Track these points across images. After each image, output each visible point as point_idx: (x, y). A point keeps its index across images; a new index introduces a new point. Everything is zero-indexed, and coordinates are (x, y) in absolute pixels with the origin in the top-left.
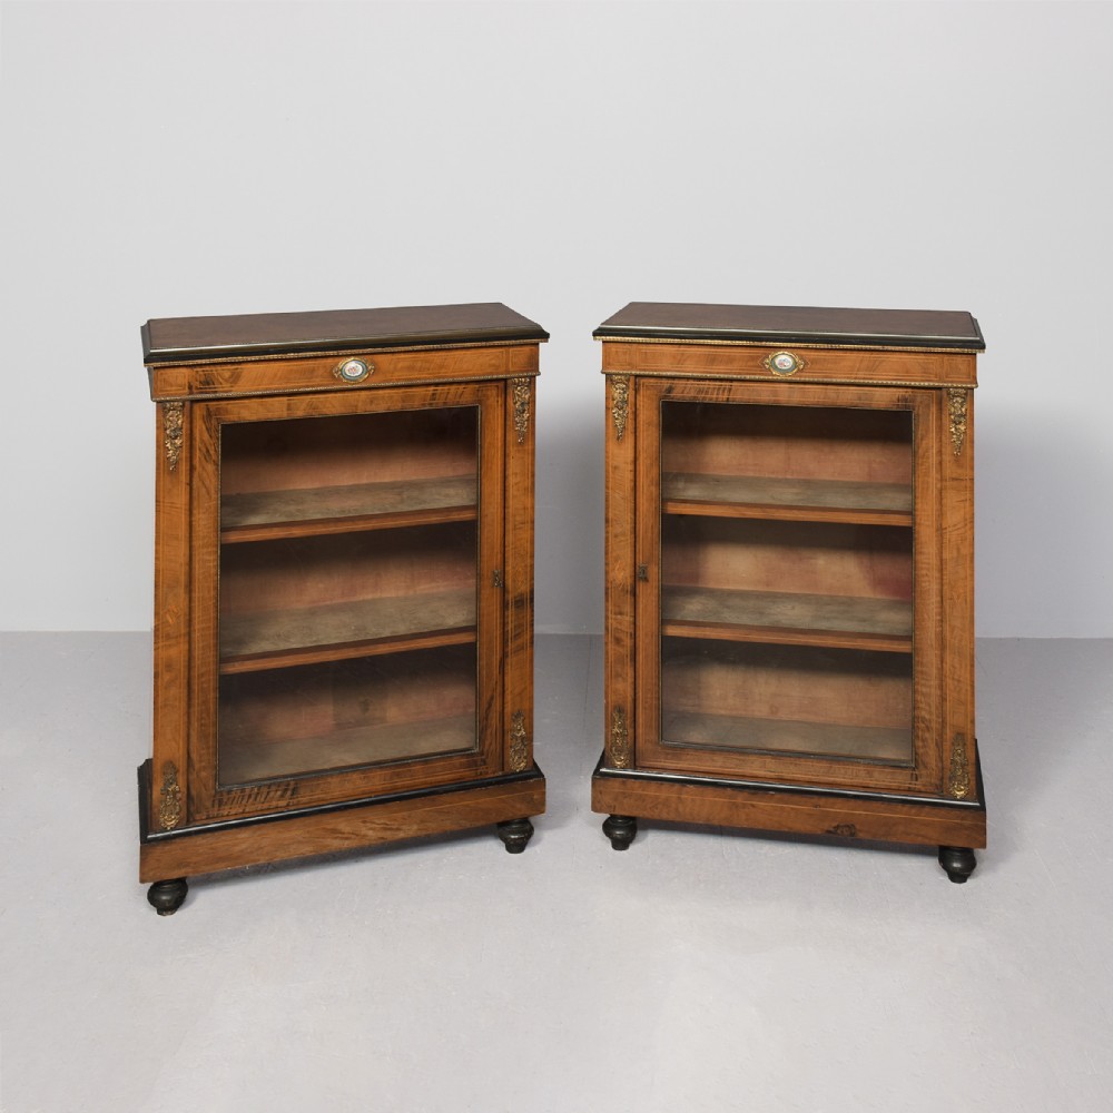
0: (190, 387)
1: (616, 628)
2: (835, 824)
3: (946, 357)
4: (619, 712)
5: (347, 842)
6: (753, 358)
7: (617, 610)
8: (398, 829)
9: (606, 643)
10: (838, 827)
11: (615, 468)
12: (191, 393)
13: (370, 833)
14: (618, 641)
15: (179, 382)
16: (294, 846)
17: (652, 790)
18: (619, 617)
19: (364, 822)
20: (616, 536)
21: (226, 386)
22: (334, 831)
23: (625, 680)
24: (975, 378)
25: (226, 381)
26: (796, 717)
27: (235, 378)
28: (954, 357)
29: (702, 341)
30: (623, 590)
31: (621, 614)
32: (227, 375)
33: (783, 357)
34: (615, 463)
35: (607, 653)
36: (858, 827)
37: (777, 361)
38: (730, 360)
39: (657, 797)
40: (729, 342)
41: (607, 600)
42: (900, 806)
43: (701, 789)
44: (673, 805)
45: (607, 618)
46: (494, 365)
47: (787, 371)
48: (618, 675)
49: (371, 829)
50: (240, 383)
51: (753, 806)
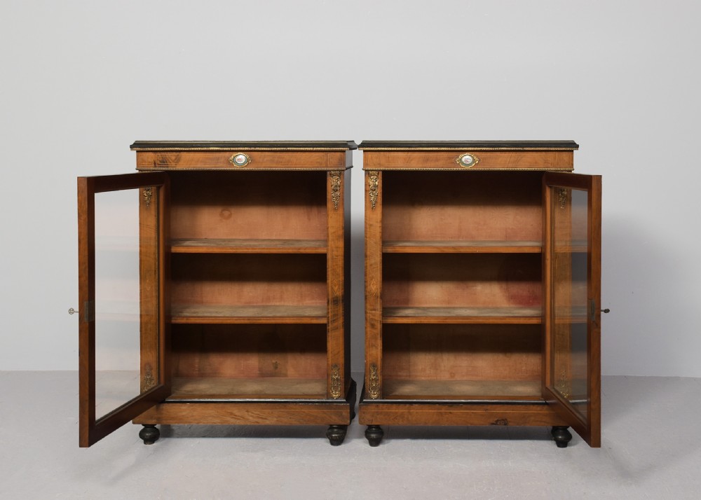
0: (155, 164)
1: (372, 319)
2: (496, 419)
3: (557, 153)
4: (374, 366)
5: (238, 421)
6: (450, 158)
7: (372, 307)
8: (266, 419)
9: (366, 328)
10: (498, 420)
11: (371, 225)
12: (155, 167)
13: (251, 418)
14: (373, 326)
15: (149, 160)
16: (210, 418)
17: (394, 409)
18: (374, 312)
19: (247, 411)
20: (371, 265)
21: (173, 164)
22: (231, 414)
23: (377, 348)
24: (573, 165)
25: (173, 161)
26: (465, 378)
27: (178, 160)
28: (561, 153)
29: (421, 149)
30: (376, 296)
31: (375, 310)
32: (173, 158)
33: (467, 157)
34: (371, 223)
35: (366, 333)
36: (508, 420)
37: (463, 160)
38: (437, 160)
39: (396, 413)
40: (437, 149)
41: (366, 303)
42: (532, 406)
43: (422, 406)
44: (406, 416)
45: (366, 313)
46: (319, 162)
47: (469, 165)
48: (373, 346)
49: (252, 416)
50: (180, 163)
51: (450, 413)
